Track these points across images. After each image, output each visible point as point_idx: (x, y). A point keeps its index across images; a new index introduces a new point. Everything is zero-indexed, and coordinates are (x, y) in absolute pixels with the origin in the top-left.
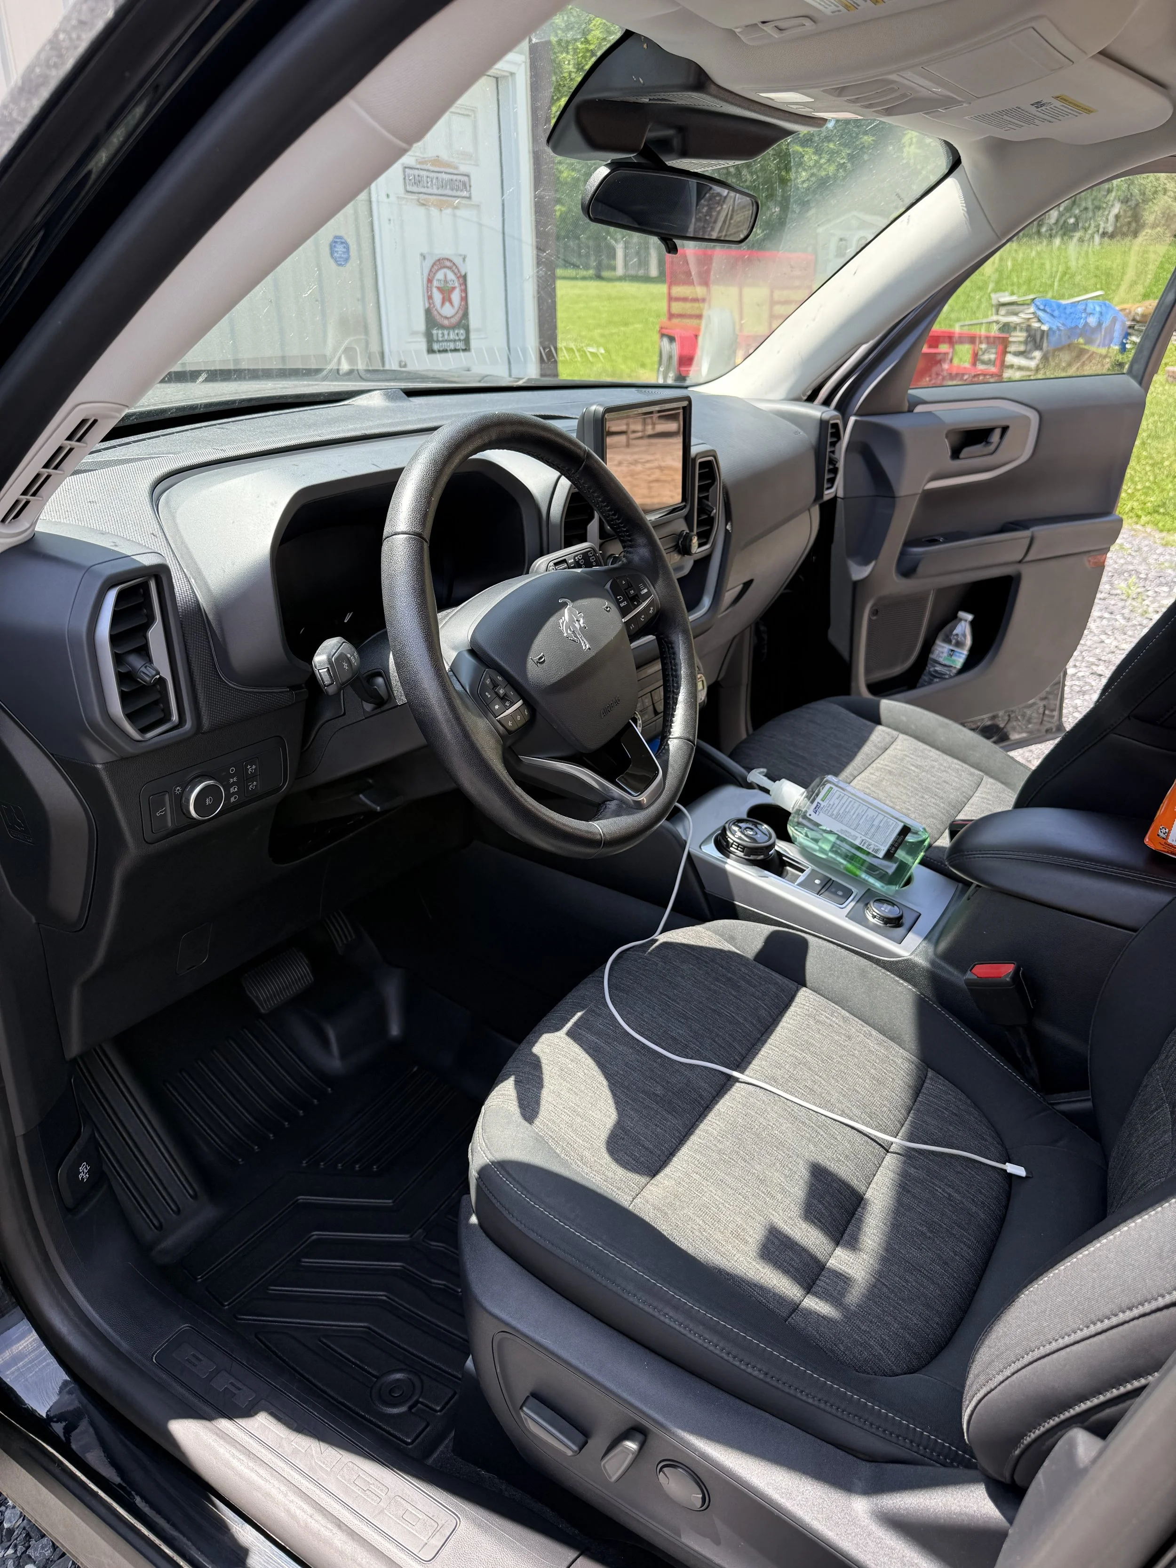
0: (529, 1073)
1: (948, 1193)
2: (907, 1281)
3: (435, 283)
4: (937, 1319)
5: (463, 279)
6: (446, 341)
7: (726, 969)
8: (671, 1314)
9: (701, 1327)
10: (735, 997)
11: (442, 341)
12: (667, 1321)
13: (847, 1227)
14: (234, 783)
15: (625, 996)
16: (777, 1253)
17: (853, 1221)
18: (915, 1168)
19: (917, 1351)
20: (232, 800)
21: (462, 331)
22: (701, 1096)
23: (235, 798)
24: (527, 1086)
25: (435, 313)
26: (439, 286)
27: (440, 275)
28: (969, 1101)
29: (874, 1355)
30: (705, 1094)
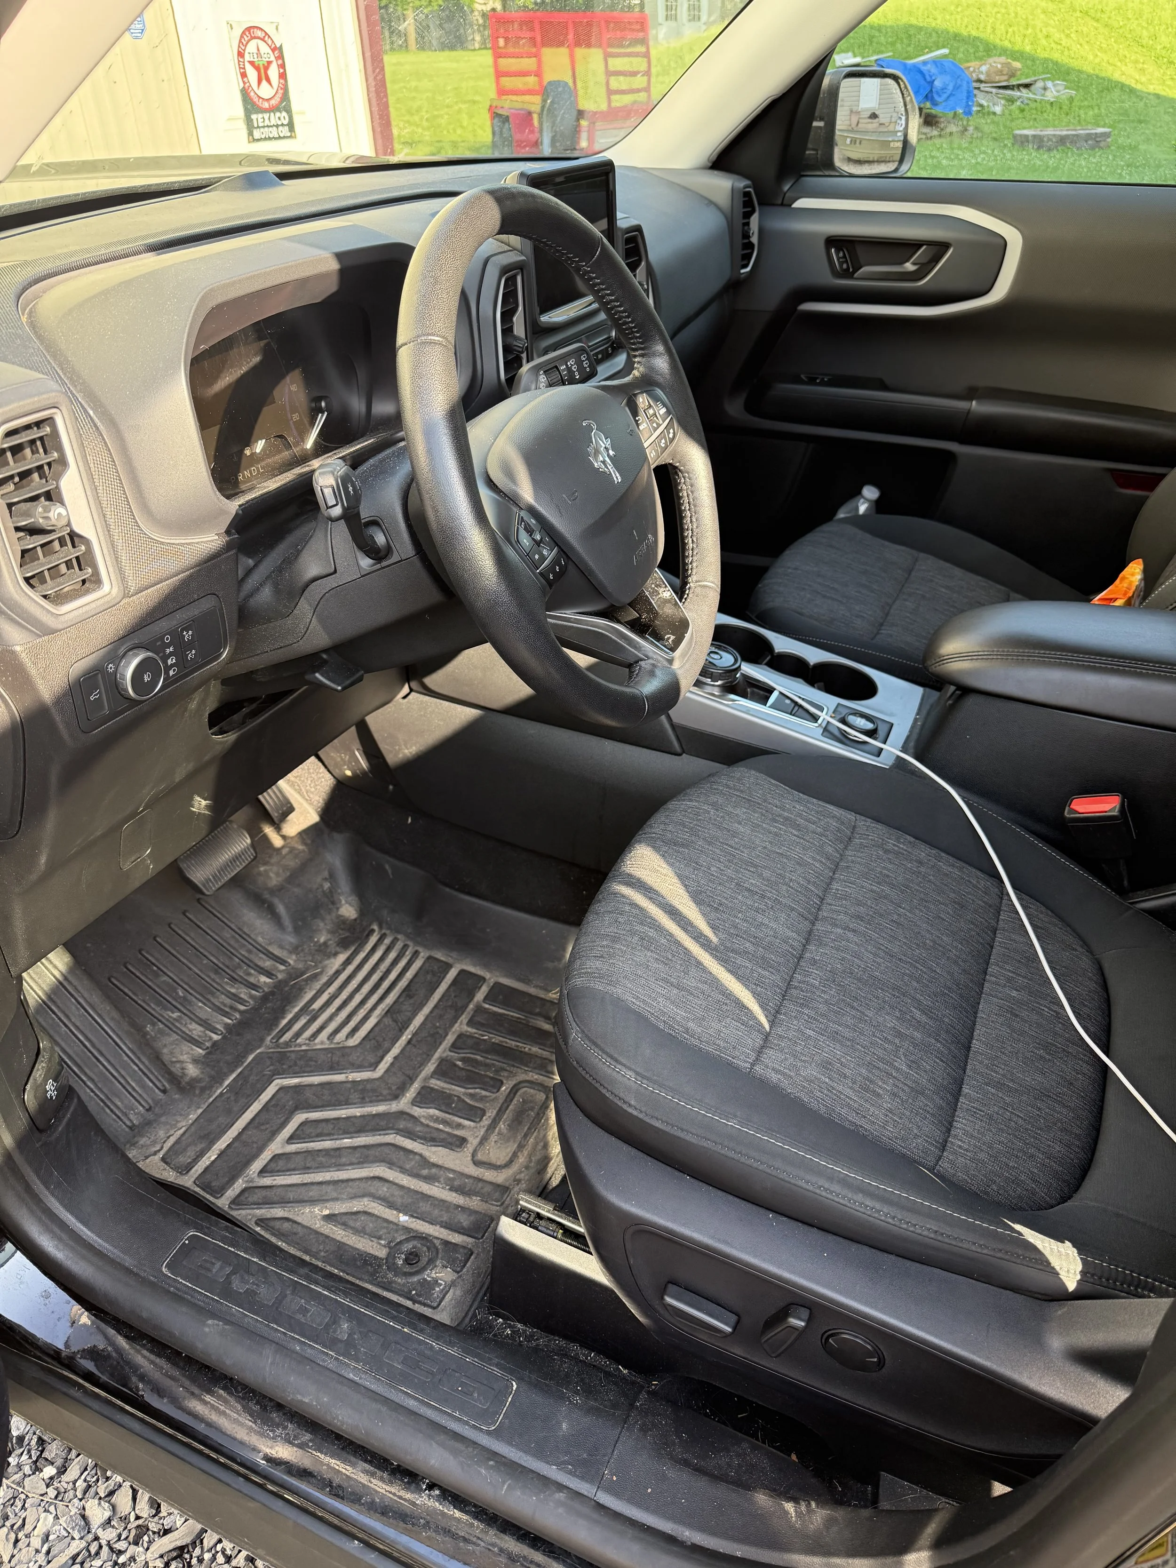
0: (608, 946)
1: (1054, 1011)
2: (1039, 1109)
3: (247, 57)
4: (1078, 1143)
5: (278, 51)
6: (268, 126)
7: (780, 808)
8: (826, 1186)
9: (861, 1195)
10: (798, 837)
11: (264, 127)
12: (824, 1194)
13: (967, 1062)
14: (171, 654)
15: (687, 851)
16: (910, 1101)
17: (971, 1055)
18: (1017, 990)
19: (1066, 1178)
20: (171, 673)
21: (284, 114)
22: (792, 946)
23: (174, 670)
24: (611, 961)
25: (252, 94)
26: (252, 59)
27: (252, 47)
28: (1050, 913)
29: (1027, 1190)
30: (795, 944)
